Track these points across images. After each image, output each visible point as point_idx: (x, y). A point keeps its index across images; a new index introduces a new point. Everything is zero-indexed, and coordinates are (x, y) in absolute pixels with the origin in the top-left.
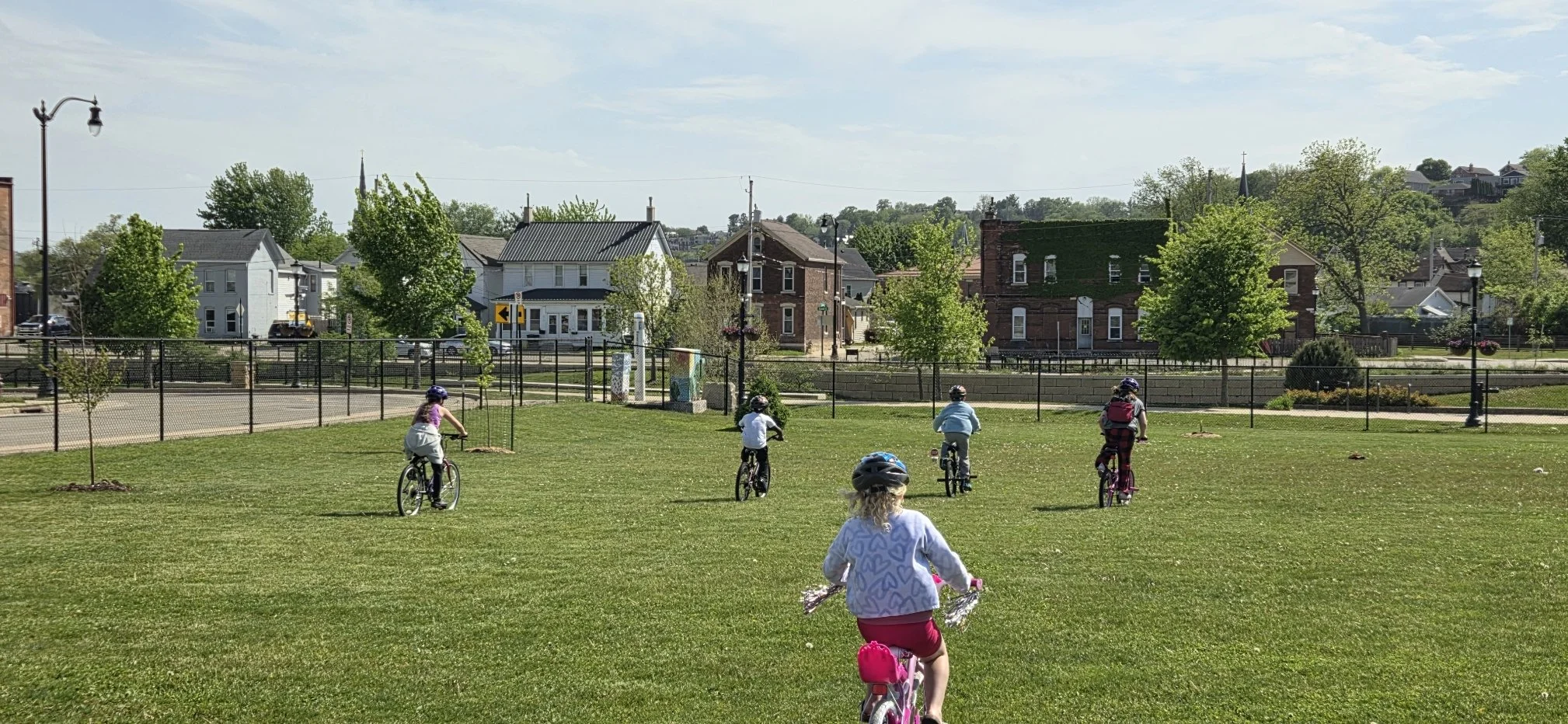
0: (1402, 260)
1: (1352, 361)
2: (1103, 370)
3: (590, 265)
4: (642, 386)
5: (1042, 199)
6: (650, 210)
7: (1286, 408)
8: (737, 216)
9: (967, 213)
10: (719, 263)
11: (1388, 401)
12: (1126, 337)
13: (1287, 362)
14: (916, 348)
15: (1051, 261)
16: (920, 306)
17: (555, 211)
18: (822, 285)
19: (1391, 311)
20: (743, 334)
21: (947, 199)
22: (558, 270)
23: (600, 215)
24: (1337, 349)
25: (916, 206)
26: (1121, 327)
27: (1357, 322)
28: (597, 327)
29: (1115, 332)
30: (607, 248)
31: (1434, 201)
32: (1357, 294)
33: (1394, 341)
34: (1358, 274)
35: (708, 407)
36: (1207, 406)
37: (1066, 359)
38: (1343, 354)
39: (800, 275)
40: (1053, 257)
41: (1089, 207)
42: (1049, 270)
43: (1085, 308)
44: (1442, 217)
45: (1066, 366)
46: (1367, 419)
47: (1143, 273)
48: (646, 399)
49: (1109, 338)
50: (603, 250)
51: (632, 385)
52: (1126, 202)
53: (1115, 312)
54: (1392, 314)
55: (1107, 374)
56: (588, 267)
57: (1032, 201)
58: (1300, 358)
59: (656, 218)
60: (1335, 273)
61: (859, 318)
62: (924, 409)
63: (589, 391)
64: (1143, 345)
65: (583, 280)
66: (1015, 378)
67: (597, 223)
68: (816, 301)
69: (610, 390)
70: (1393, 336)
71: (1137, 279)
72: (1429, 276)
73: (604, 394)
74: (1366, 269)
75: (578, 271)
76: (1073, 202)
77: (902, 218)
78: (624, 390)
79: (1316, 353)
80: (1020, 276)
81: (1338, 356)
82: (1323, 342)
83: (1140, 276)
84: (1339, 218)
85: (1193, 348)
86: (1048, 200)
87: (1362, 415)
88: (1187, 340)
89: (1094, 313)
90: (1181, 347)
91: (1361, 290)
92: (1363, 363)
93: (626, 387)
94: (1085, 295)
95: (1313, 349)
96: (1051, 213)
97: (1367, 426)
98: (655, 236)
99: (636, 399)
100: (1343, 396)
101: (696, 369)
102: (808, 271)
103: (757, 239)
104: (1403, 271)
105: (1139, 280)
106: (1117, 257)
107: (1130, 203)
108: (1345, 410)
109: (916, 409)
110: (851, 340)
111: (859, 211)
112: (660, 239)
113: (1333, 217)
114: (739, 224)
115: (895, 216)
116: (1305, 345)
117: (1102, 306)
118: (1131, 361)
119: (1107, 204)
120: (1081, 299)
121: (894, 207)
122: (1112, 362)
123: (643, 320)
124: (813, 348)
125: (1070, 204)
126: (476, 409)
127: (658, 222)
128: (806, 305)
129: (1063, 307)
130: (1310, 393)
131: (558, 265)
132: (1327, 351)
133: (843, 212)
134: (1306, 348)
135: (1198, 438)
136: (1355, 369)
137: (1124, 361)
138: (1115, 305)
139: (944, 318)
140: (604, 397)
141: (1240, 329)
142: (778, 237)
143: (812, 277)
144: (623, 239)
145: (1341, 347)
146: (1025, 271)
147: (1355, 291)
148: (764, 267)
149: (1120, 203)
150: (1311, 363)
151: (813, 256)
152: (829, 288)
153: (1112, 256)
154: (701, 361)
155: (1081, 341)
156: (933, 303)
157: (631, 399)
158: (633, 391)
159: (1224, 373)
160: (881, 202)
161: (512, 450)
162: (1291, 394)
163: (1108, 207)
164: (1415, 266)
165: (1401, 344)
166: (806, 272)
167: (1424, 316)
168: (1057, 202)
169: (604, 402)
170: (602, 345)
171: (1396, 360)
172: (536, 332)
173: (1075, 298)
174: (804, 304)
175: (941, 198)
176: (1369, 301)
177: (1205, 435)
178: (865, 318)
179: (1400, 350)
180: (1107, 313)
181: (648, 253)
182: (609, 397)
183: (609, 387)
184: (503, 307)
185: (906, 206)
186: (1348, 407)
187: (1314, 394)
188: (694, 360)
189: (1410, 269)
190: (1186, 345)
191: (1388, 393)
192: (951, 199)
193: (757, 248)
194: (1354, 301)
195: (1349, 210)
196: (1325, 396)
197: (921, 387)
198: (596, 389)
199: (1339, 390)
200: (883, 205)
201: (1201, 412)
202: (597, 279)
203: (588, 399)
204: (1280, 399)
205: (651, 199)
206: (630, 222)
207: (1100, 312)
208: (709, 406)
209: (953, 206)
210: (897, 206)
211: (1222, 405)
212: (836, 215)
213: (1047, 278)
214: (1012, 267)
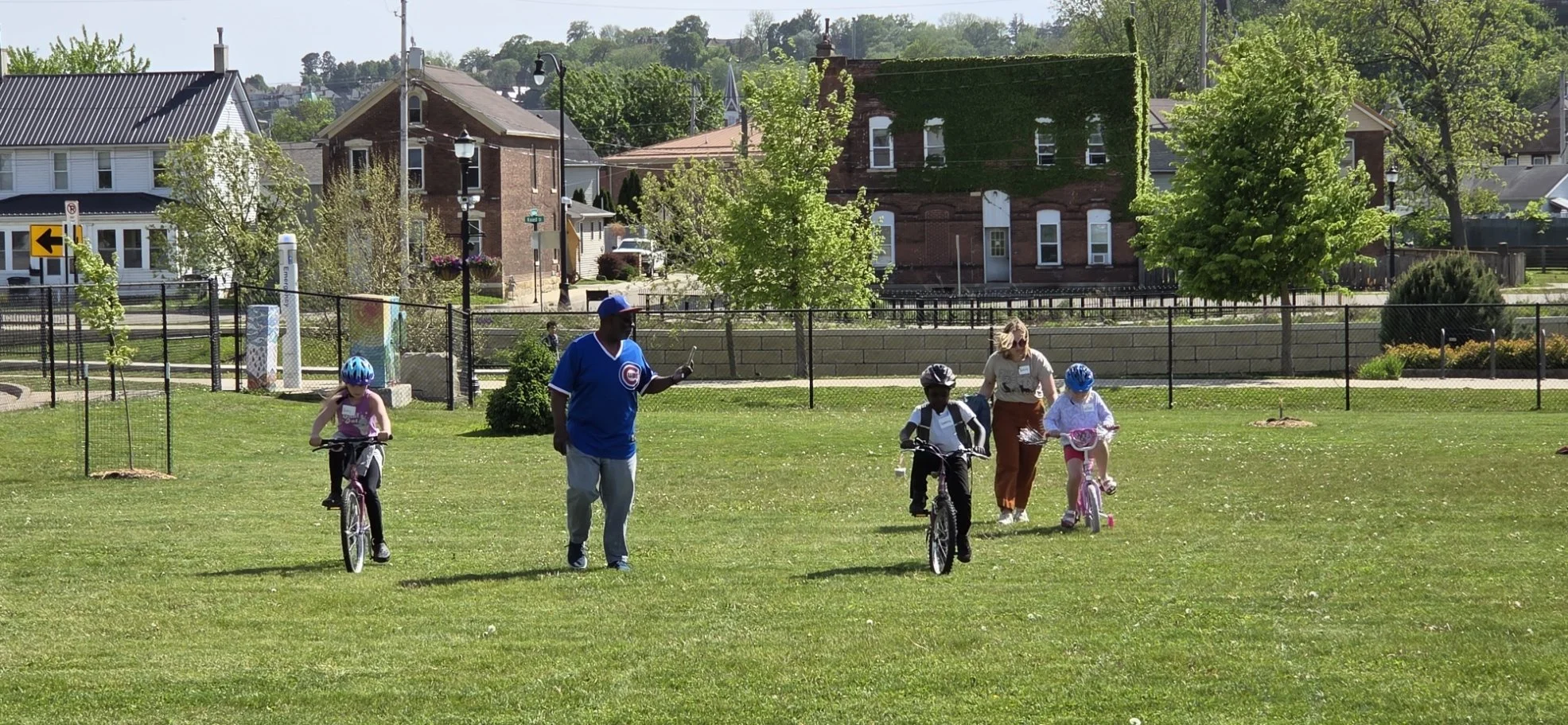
0: (1520, 122)
1: (1492, 293)
2: (1043, 319)
3: (116, 150)
4: (296, 363)
5: (862, 17)
6: (219, 51)
7: (1391, 376)
8: (317, 55)
9: (729, 43)
10: (347, 143)
11: (1559, 360)
12: (1069, 261)
13: (1380, 298)
14: (762, 285)
15: (934, 128)
16: (767, 212)
17: (43, 54)
18: (528, 178)
19: (1501, 208)
20: (465, 267)
21: (692, 18)
22: (59, 161)
23: (124, 60)
24: (1467, 274)
25: (636, 33)
26: (1059, 243)
27: (1444, 225)
28: (133, 260)
29: (1049, 253)
30: (146, 120)
31: (1542, 14)
32: (1444, 179)
33: (1520, 259)
34: (1446, 143)
35: (413, 397)
36: (1262, 375)
37: (979, 301)
38: (1477, 281)
39: (492, 160)
40: (937, 121)
41: (943, 32)
42: (932, 143)
43: (996, 210)
44: (1556, 41)
45: (979, 310)
46: (1539, 391)
47: (1092, 149)
48: (305, 386)
49: (1040, 262)
50: (138, 125)
51: (280, 363)
52: (1007, 22)
53: (1048, 217)
54: (1502, 214)
55: (1051, 325)
56: (112, 154)
57: (841, 20)
58: (1407, 290)
59: (229, 65)
60: (1407, 143)
61: (587, 235)
62: (788, 392)
63: (215, 374)
64: (1098, 273)
65: (105, 178)
66: (895, 336)
67: (118, 75)
68: (519, 207)
69: (245, 371)
70: (1518, 249)
71: (1084, 159)
72: (1558, 145)
73: (237, 379)
74: (1462, 137)
75: (96, 163)
76: (915, 22)
77: (615, 53)
78: (269, 370)
79: (1432, 281)
80: (882, 156)
81: (1470, 285)
82: (1443, 264)
83: (1088, 154)
84: (1410, 48)
85: (1234, 278)
86: (872, 18)
87: (1530, 384)
88: (1225, 267)
89: (1012, 219)
90: (1215, 277)
91: (1451, 171)
92: (1510, 297)
93: (272, 364)
94: (996, 186)
95: (1427, 274)
96: (877, 42)
97: (1539, 402)
98: (230, 98)
99: (286, 386)
100: (1484, 354)
101: (394, 330)
102: (506, 154)
103: (414, 100)
104: (1522, 138)
105: (1088, 162)
106: (1048, 120)
107: (1014, 24)
108: (1488, 376)
109: (775, 392)
110: (575, 273)
111: (536, 43)
112: (239, 102)
113: (1401, 47)
114: (319, 71)
115: (600, 50)
116: (1413, 268)
117: (1026, 206)
118: (1090, 302)
119: (974, 25)
120: (989, 194)
121: (599, 37)
122: (1057, 303)
123: (295, 247)
124: (516, 291)
125: (910, 26)
126: (45, 405)
127: (235, 72)
128: (503, 213)
129: (959, 209)
130: (1427, 351)
131: (58, 151)
132: (1450, 277)
133: (508, 44)
134: (1415, 272)
135: (1278, 428)
136: (1496, 307)
137: (1077, 302)
138: (1048, 204)
139: (811, 231)
140: (238, 384)
141: (1310, 247)
142: (453, 95)
143: (511, 161)
144: (173, 104)
145: (1473, 270)
146: (891, 147)
147: (1442, 173)
148: (428, 148)
149: (996, 24)
150: (1424, 300)
151: (513, 127)
152: (540, 182)
153: (1041, 120)
154: (400, 316)
155: (992, 268)
156: (791, 205)
157: (279, 386)
158: (281, 371)
159: (1286, 320)
160: (574, 27)
161: (169, 473)
162: (1395, 353)
163: (978, 32)
164: (1541, 129)
165: (1531, 263)
166: (503, 154)
167: (1556, 215)
168: (888, 22)
169: (238, 390)
170: (159, 292)
171: (1529, 292)
172: (25, 273)
173: (978, 194)
174: (499, 209)
175: (681, 19)
176: (1464, 188)
177: (1289, 423)
178: (596, 234)
179: (1530, 274)
180: (1035, 219)
181: (219, 129)
182: (245, 383)
183: (244, 367)
184: (45, 230)
185: (619, 33)
186: (1494, 371)
187: (1436, 352)
188: (390, 313)
189: (1532, 134)
190: (1224, 275)
191: (1558, 346)
192: (698, 19)
193: (414, 117)
194: (1442, 192)
195: (1428, 35)
196: (1453, 355)
197: (731, 356)
198: (225, 371)
199: (1472, 343)
200: (578, 31)
201: (1255, 385)
202: (132, 175)
203: (215, 387)
204: (1378, 362)
205: (220, 31)
206: (184, 73)
207: (1022, 217)
208: (417, 394)
209: (703, 31)
210: (603, 33)
211: (1285, 373)
212: (495, 50)
213: (929, 157)
214: (868, 139)
